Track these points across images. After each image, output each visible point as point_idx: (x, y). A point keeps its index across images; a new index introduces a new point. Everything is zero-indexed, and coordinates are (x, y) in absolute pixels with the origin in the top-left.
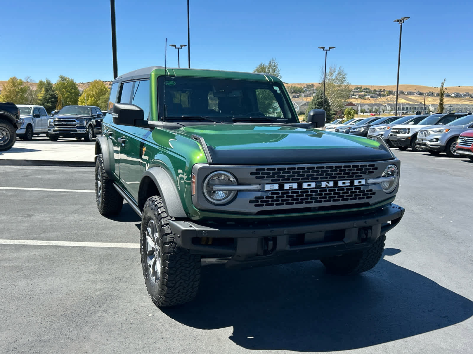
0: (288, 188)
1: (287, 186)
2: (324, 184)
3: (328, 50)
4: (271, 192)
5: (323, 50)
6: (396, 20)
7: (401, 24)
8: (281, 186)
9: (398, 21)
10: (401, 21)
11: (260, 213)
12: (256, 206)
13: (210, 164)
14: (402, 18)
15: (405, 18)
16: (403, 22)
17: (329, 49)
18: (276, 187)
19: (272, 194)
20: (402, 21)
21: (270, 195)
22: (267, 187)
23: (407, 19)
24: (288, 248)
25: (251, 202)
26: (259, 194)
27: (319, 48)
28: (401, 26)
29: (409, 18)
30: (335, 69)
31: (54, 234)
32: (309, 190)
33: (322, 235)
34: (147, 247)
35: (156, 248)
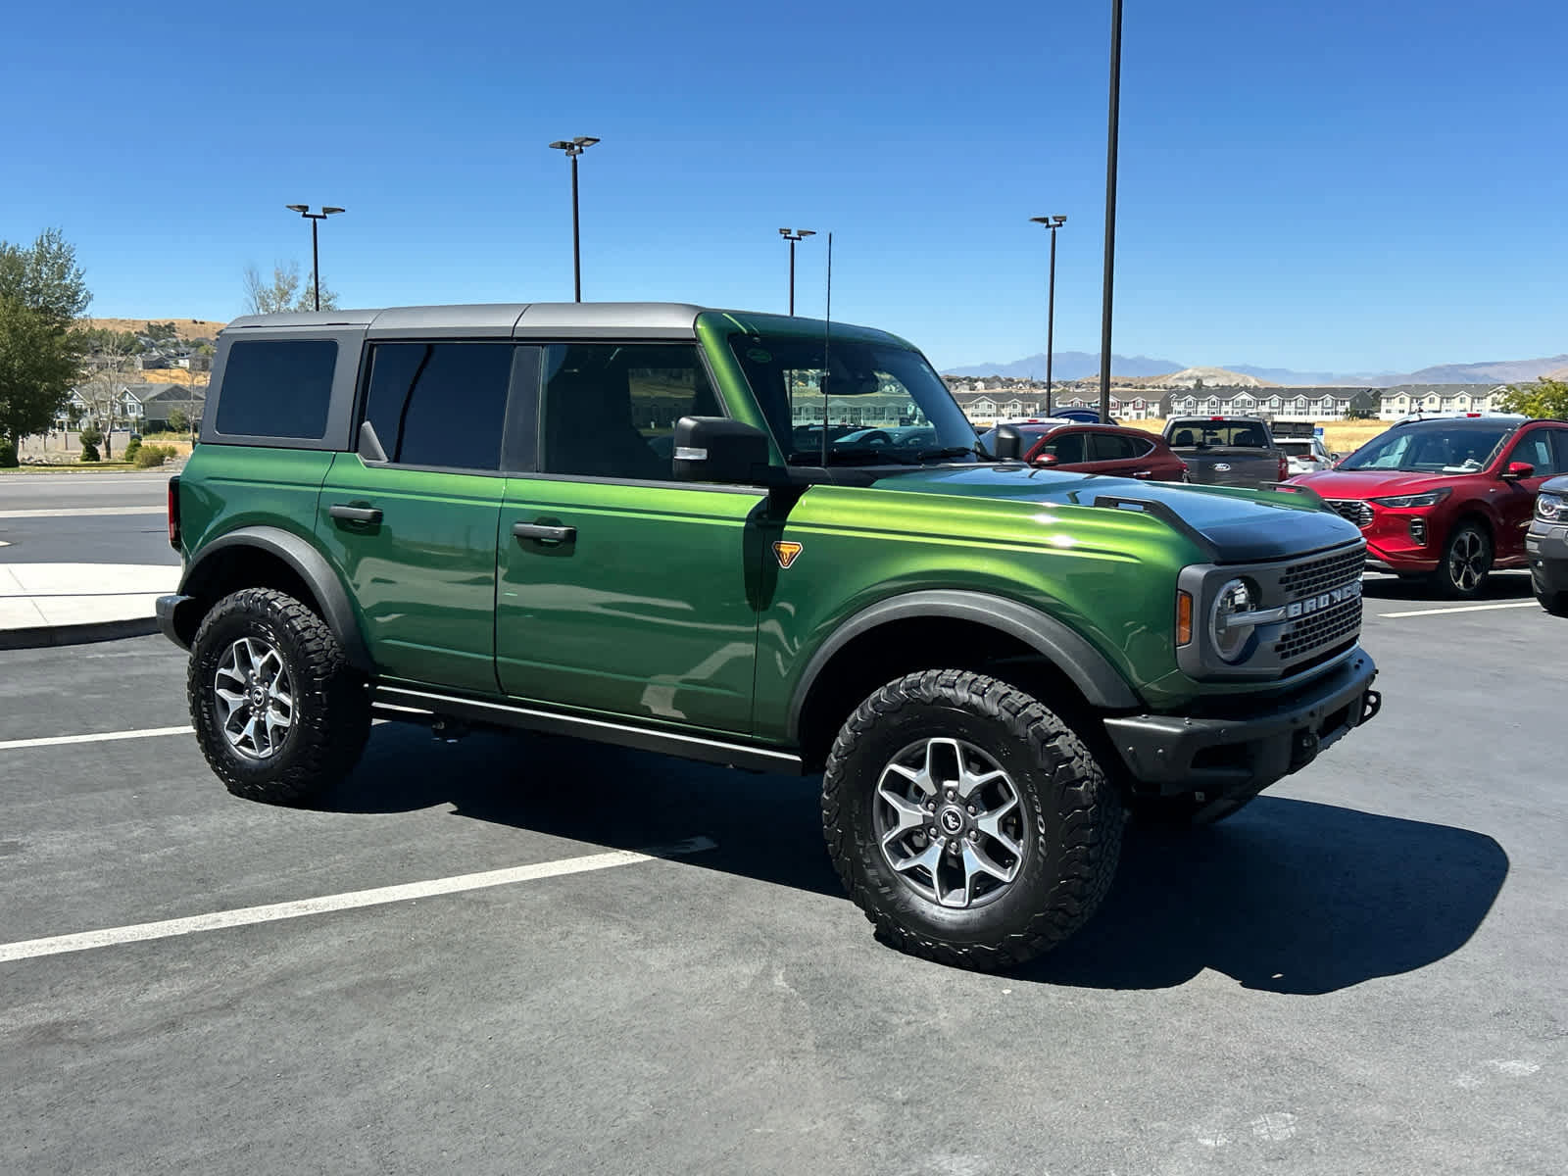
1: (1307, 606)
2: (1335, 596)
3: (320, 217)
4: (1295, 622)
5: (305, 216)
6: (556, 144)
7: (572, 157)
8: (1303, 608)
9: (563, 145)
10: (572, 146)
12: (1282, 656)
14: (575, 139)
15: (586, 139)
16: (581, 151)
17: (325, 213)
18: (1299, 609)
19: (1295, 626)
20: (577, 148)
21: (1295, 630)
22: (1292, 611)
23: (591, 142)
25: (1277, 649)
26: (1284, 630)
27: (289, 207)
28: (575, 161)
29: (598, 140)
30: (294, 278)
34: (879, 821)
35: (950, 813)
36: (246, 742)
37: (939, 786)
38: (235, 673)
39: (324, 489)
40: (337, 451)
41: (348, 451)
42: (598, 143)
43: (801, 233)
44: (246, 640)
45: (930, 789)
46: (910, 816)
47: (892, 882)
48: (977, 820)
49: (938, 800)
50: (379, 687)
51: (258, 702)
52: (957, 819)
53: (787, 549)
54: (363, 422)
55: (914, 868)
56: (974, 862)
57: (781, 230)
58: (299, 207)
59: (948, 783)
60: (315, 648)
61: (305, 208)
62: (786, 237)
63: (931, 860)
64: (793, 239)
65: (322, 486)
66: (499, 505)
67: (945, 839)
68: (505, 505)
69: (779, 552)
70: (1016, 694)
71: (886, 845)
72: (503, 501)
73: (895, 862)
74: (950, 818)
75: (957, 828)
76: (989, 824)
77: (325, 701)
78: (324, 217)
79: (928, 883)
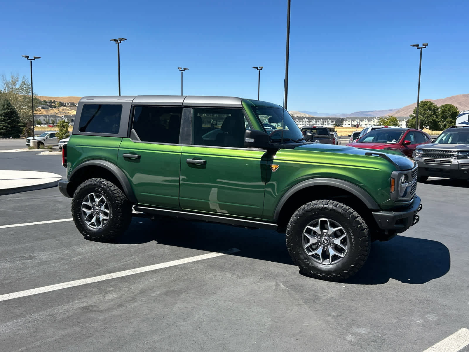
5: (28, 59)
6: (112, 40)
7: (118, 44)
9: (115, 40)
10: (117, 41)
13: (400, 171)
14: (119, 39)
15: (123, 39)
16: (121, 42)
17: (34, 58)
20: (119, 41)
27: (22, 56)
28: (119, 45)
29: (126, 39)
30: (18, 78)
34: (303, 242)
35: (325, 239)
36: (92, 224)
37: (322, 232)
38: (89, 204)
39: (120, 149)
40: (123, 138)
41: (127, 138)
42: (126, 40)
43: (185, 69)
44: (93, 193)
45: (319, 232)
46: (313, 240)
47: (308, 258)
48: (333, 241)
49: (321, 235)
50: (138, 207)
51: (96, 212)
52: (327, 241)
53: (274, 167)
54: (132, 129)
55: (313, 254)
56: (332, 252)
57: (179, 68)
58: (26, 56)
59: (324, 231)
60: (118, 196)
61: (28, 57)
62: (180, 70)
63: (319, 251)
64: (182, 71)
65: (119, 148)
66: (180, 154)
67: (323, 246)
68: (182, 154)
69: (272, 168)
70: (345, 206)
71: (306, 248)
72: (182, 153)
73: (308, 253)
74: (325, 240)
75: (327, 243)
76: (337, 241)
77: (121, 211)
78: (34, 60)
79: (319, 259)
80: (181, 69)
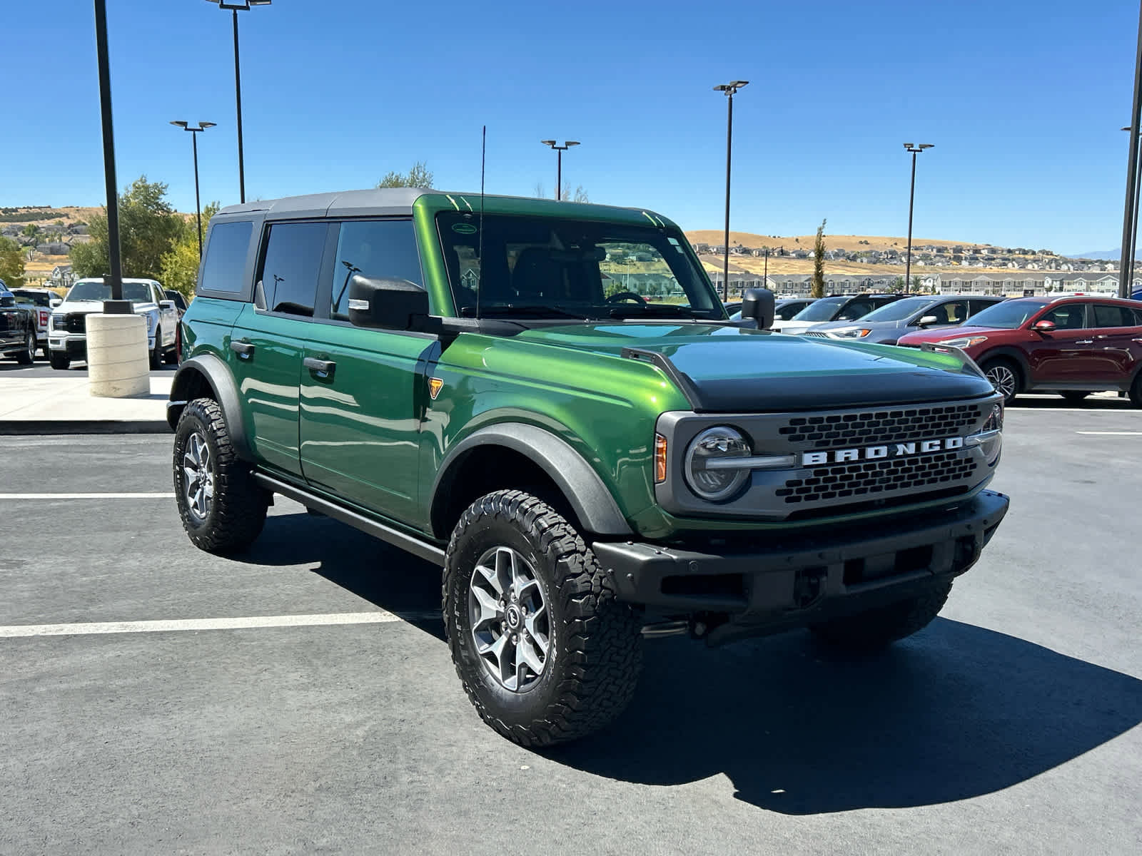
0: (843, 460)
1: (840, 456)
2: (901, 449)
3: (563, 148)
4: (814, 469)
5: (553, 148)
6: (718, 87)
7: (729, 96)
8: (831, 457)
9: (723, 88)
10: (729, 88)
11: (796, 516)
12: (788, 500)
13: (697, 411)
14: (731, 83)
15: (739, 82)
16: (735, 91)
17: (567, 145)
18: (823, 458)
19: (816, 473)
20: (733, 89)
21: (813, 477)
22: (808, 459)
23: (742, 84)
24: (844, 590)
25: (779, 493)
26: (792, 476)
28: (731, 99)
29: (747, 83)
31: (122, 605)
32: (877, 463)
33: (890, 560)
34: (472, 611)
35: (512, 611)
38: (192, 457)
40: (245, 302)
41: (250, 302)
42: (747, 85)
43: (922, 147)
44: (195, 434)
45: (500, 590)
46: (488, 610)
47: (476, 662)
49: (505, 598)
52: (515, 616)
53: (435, 384)
55: (491, 652)
57: (905, 145)
58: (549, 142)
61: (553, 143)
62: (909, 150)
63: (499, 648)
64: (915, 151)
67: (509, 632)
69: (431, 386)
71: (476, 631)
73: (479, 646)
74: (512, 614)
75: (515, 623)
76: (530, 624)
78: (566, 148)
80: (912, 147)
